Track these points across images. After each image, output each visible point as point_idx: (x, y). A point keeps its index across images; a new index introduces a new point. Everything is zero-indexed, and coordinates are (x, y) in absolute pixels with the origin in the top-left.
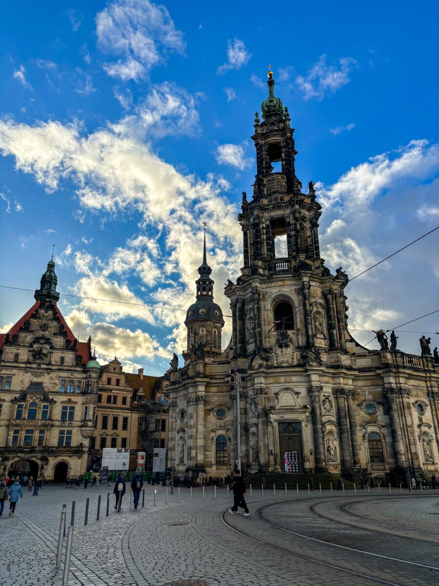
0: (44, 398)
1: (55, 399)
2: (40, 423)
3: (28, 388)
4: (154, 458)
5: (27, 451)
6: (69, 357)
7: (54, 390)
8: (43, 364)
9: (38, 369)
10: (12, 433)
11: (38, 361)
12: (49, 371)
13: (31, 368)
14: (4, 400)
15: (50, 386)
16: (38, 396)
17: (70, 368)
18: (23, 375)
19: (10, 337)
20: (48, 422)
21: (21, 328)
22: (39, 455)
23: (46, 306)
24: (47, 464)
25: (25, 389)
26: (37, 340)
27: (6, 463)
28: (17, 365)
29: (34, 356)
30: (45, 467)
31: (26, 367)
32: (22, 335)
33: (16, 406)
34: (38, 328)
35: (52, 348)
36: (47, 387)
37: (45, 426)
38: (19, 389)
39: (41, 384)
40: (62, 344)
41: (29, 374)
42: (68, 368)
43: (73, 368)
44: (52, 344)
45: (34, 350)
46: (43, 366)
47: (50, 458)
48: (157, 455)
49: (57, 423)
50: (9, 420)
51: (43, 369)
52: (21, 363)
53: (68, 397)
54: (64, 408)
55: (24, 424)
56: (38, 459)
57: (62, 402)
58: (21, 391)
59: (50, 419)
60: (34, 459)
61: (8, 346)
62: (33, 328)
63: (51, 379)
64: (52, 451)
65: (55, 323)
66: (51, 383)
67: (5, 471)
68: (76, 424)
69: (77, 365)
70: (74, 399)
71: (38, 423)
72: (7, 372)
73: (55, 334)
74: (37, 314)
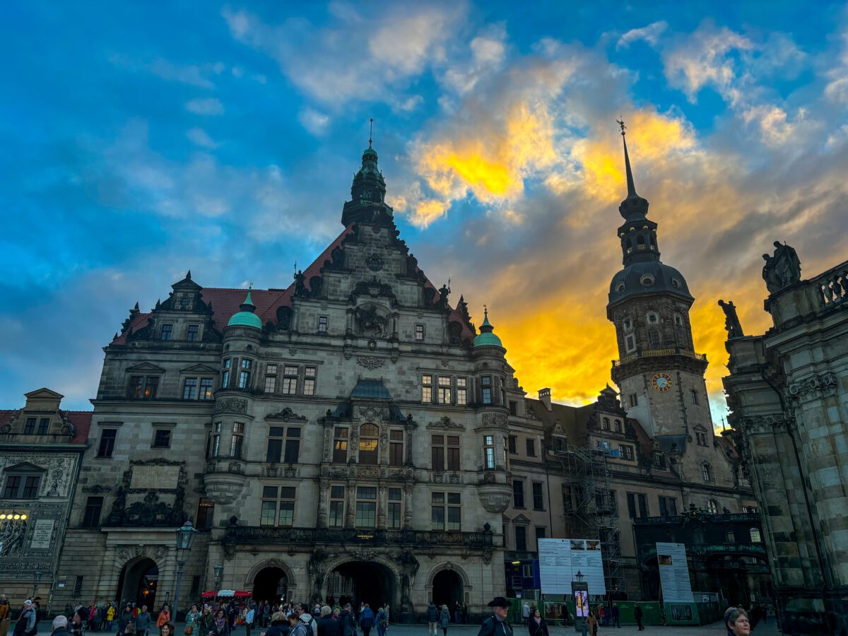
0: (392, 414)
1: (414, 419)
2: (388, 472)
3: (354, 391)
4: (662, 568)
5: (364, 541)
6: (434, 325)
7: (410, 398)
8: (381, 339)
9: (372, 349)
10: (327, 494)
11: (369, 334)
12: (395, 355)
13: (356, 347)
14: (304, 419)
15: (401, 389)
16: (378, 410)
17: (440, 350)
18: (340, 364)
19: (306, 283)
20: (405, 471)
21: (327, 263)
22: (395, 551)
23: (373, 218)
24: (414, 573)
25: (346, 394)
26: (362, 289)
27: (321, 567)
28: (326, 341)
29: (359, 322)
30: (412, 581)
31: (346, 346)
32: (331, 278)
33: (333, 431)
34: (363, 263)
35: (395, 304)
36: (393, 390)
37: (400, 478)
38: (333, 393)
39: (380, 382)
40: (416, 297)
41: (353, 362)
42: (435, 349)
43: (445, 350)
44: (394, 296)
45: (358, 308)
46: (381, 344)
47: (420, 559)
48: (665, 558)
49: (425, 475)
50: (319, 466)
51: (381, 349)
52: (333, 337)
53: (442, 415)
54: (437, 439)
55: (352, 473)
56: (391, 558)
57: (430, 426)
58: (338, 398)
59: (409, 463)
60: (382, 560)
61: (303, 300)
62: (351, 262)
63: (401, 372)
64: (423, 541)
65: (396, 254)
66: (402, 382)
67: (320, 588)
68: (466, 478)
69: (453, 343)
70: (456, 419)
71: (383, 473)
72: (304, 357)
73: (398, 276)
74: (357, 234)
